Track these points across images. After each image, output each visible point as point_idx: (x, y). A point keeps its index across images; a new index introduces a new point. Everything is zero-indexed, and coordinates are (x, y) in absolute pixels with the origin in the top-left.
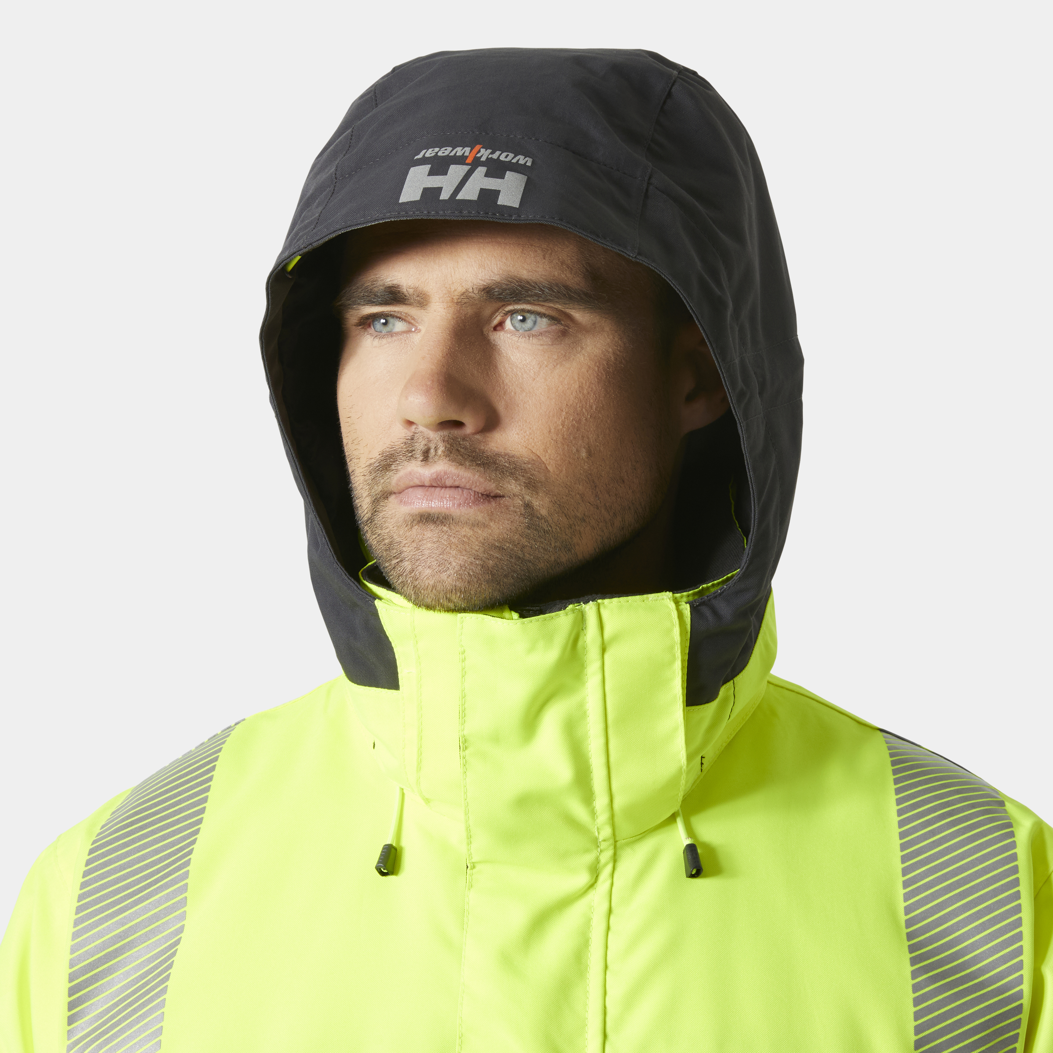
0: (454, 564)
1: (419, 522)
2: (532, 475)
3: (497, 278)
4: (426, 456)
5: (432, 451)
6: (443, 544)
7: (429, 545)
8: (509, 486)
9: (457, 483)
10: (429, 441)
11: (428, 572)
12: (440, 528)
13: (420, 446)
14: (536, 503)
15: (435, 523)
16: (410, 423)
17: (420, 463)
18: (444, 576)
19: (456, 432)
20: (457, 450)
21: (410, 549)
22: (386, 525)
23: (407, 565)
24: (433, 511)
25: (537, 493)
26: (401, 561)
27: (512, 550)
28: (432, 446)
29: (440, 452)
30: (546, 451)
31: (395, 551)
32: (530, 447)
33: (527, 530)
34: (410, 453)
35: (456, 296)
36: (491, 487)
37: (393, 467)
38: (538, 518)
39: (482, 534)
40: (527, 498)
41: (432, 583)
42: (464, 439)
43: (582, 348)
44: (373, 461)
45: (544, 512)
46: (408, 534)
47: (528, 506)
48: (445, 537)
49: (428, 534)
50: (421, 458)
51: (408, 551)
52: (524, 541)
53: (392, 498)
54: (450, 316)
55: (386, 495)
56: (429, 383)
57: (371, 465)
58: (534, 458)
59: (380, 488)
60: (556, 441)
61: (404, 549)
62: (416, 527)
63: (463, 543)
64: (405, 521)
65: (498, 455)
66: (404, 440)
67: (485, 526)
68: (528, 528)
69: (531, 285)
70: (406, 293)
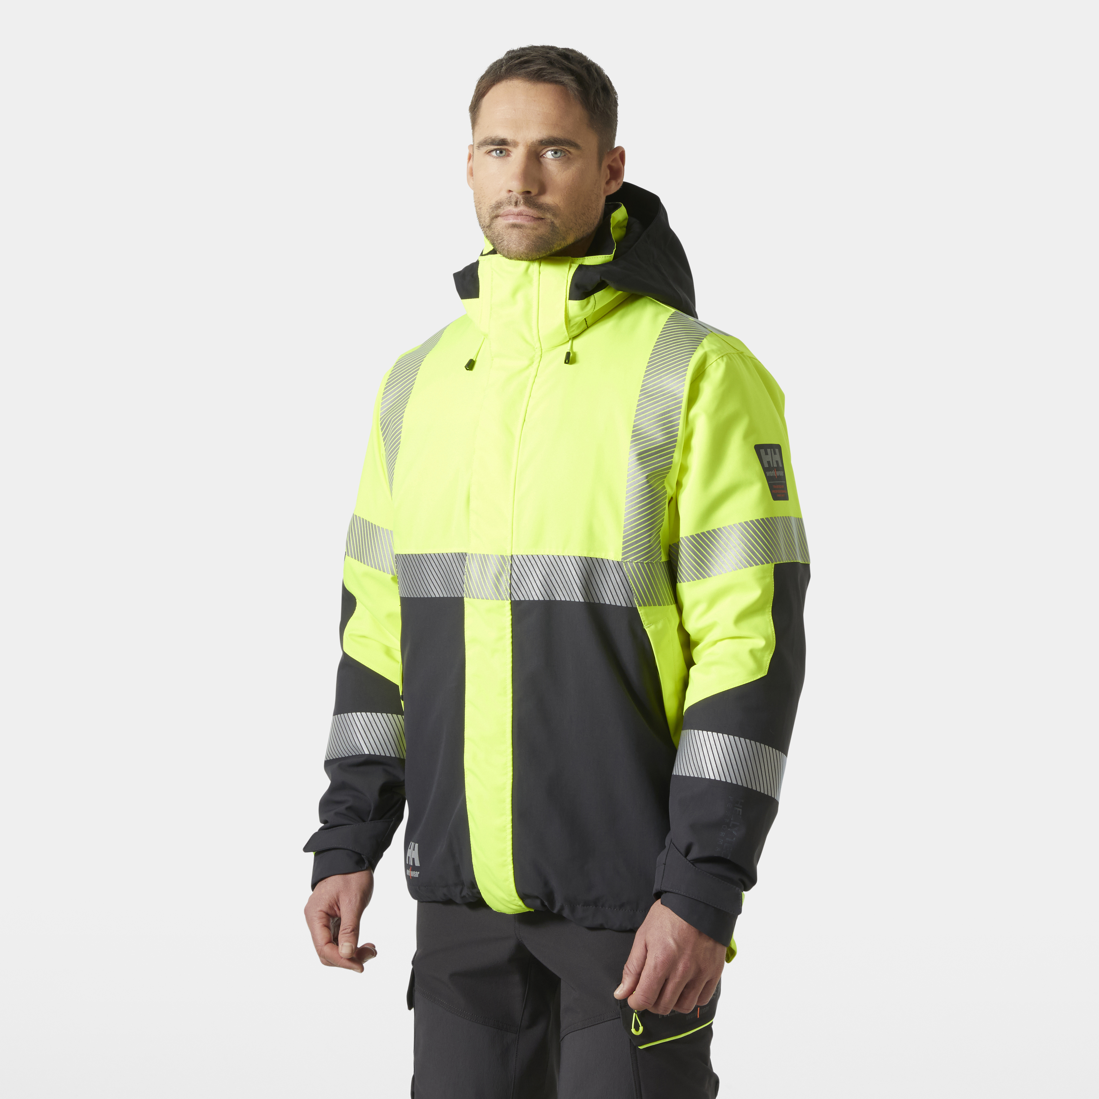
0: (524, 244)
1: (511, 227)
2: (555, 211)
3: (545, 137)
4: (516, 204)
5: (519, 202)
6: (520, 236)
7: (515, 236)
8: (547, 216)
9: (527, 214)
10: (517, 198)
11: (514, 246)
12: (519, 229)
13: (514, 200)
14: (555, 222)
15: (518, 228)
16: (510, 191)
17: (514, 206)
18: (520, 248)
19: (528, 195)
20: (528, 202)
21: (507, 237)
22: (497, 227)
23: (505, 243)
24: (518, 223)
25: (556, 218)
26: (503, 241)
27: (545, 239)
28: (519, 200)
29: (521, 202)
30: (560, 202)
31: (500, 237)
32: (554, 201)
33: (551, 232)
34: (510, 203)
35: (529, 144)
36: (540, 215)
37: (502, 207)
38: (555, 227)
39: (536, 232)
40: (553, 220)
41: (515, 250)
42: (530, 198)
43: (573, 164)
44: (492, 204)
45: (558, 225)
46: (506, 231)
47: (552, 223)
48: (521, 233)
49: (514, 232)
50: (514, 205)
51: (506, 238)
52: (550, 236)
53: (499, 218)
54: (526, 152)
55: (497, 216)
56: (520, 177)
57: (490, 206)
58: (556, 205)
59: (495, 214)
60: (564, 199)
61: (504, 237)
62: (510, 229)
63: (528, 236)
64: (506, 226)
65: (543, 204)
66: (506, 198)
67: (536, 229)
68: (552, 231)
69: (558, 140)
70: (509, 142)
